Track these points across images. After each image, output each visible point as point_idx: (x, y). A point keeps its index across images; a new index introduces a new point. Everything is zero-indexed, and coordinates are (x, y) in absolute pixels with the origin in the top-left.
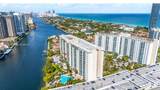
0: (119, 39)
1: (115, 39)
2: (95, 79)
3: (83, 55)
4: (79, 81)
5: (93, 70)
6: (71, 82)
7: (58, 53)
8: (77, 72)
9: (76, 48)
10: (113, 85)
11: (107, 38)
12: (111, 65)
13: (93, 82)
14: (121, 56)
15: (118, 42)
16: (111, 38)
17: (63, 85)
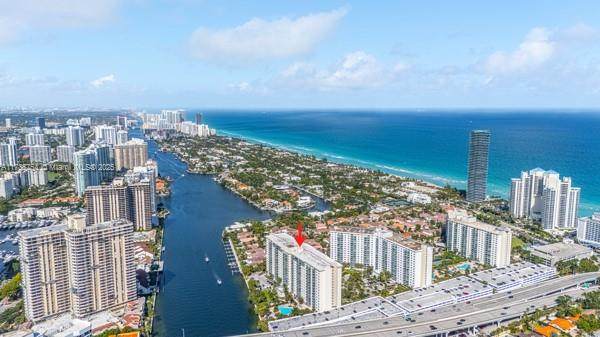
0: (373, 240)
1: (367, 241)
2: (329, 309)
3: (312, 273)
4: (307, 311)
5: (327, 292)
6: (296, 312)
7: (262, 268)
8: (301, 301)
9: (301, 263)
10: (354, 315)
11: (353, 239)
12: (353, 291)
13: (327, 313)
14: (377, 272)
15: (373, 248)
16: (360, 238)
17: (285, 316)
